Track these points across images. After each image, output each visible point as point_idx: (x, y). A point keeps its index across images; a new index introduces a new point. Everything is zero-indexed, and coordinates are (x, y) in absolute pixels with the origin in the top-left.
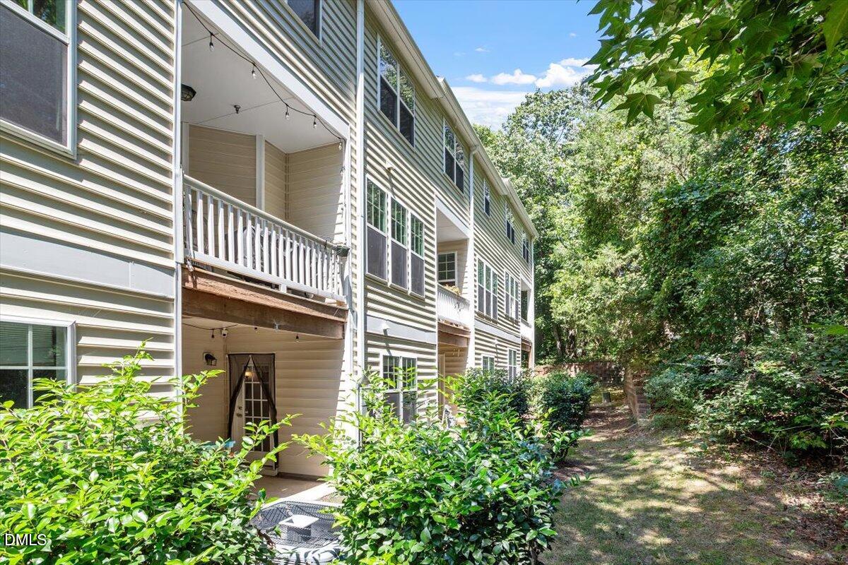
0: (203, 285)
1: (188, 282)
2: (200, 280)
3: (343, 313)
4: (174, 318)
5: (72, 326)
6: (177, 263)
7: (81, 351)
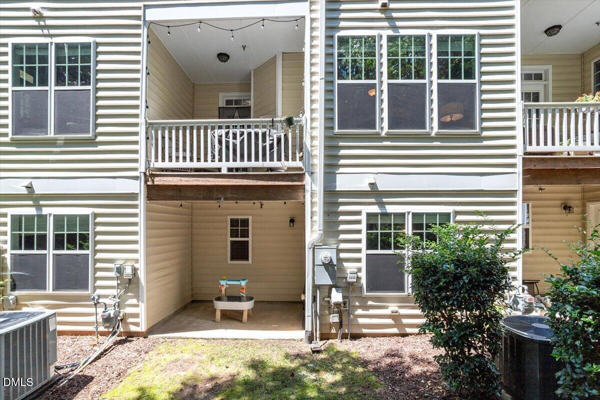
0: (158, 181)
1: (149, 181)
2: (156, 179)
3: (301, 177)
4: (139, 204)
5: (92, 214)
6: (141, 173)
7: (96, 224)
